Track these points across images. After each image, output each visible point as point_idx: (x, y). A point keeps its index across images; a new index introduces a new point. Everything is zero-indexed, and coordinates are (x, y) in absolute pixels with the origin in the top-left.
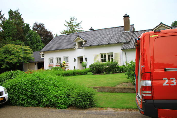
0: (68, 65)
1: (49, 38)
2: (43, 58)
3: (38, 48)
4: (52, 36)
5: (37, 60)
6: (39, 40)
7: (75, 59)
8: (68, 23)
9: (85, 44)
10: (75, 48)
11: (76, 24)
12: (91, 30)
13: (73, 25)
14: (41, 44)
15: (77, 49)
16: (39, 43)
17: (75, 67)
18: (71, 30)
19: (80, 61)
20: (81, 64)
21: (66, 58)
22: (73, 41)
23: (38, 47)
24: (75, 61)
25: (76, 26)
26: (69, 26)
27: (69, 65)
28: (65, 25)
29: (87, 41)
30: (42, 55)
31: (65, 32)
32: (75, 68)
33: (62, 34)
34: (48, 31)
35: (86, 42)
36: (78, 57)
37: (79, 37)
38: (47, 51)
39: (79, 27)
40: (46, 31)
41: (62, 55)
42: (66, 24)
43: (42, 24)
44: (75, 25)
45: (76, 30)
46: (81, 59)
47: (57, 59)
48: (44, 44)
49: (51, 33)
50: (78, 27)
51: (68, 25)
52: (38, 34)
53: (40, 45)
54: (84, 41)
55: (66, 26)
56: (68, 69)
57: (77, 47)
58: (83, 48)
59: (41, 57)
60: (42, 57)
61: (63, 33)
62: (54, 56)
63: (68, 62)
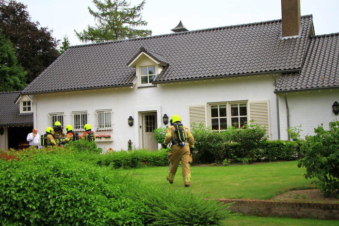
0: (109, 137)
1: (41, 51)
2: (27, 112)
3: (5, 80)
4: (52, 45)
5: (8, 120)
6: (9, 55)
7: (131, 119)
8: (101, 6)
9: (163, 73)
10: (131, 84)
11: (125, 11)
13: (117, 13)
14: (16, 68)
15: (139, 88)
16: (10, 66)
17: (130, 143)
18: (112, 28)
19: (147, 124)
20: (148, 133)
21: (103, 117)
22: (128, 64)
23: (8, 78)
24: (131, 124)
25: (127, 15)
26: (103, 15)
27: (114, 137)
28: (91, 12)
29: (168, 65)
30: (25, 103)
31: (92, 34)
32: (132, 145)
33: (82, 38)
34: (39, 28)
35: (165, 66)
36: (139, 112)
37: (146, 52)
38: (43, 92)
39: (136, 20)
40: (32, 28)
41: (91, 106)
42: (96, 10)
43: (18, 5)
44: (122, 14)
45: (126, 28)
46: (150, 119)
47: (77, 117)
48: (25, 70)
49: (49, 34)
50: (131, 20)
51: (101, 12)
52: (6, 37)
53: (12, 74)
54: (160, 66)
55: (96, 15)
56: (111, 149)
57: (138, 82)
58: (158, 85)
59: (22, 112)
60: (25, 109)
61: (87, 39)
62: (68, 109)
63: (109, 128)
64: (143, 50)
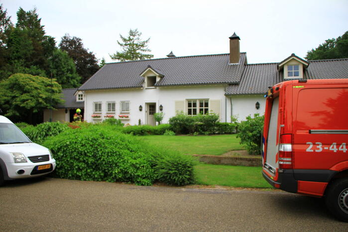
0: (128, 117)
1: (89, 65)
2: (81, 101)
3: (69, 82)
4: (95, 61)
5: (69, 105)
6: (72, 67)
7: (141, 107)
8: (125, 40)
9: (160, 80)
10: (142, 87)
11: (139, 43)
12: (171, 56)
13: (134, 44)
14: (75, 75)
15: (146, 89)
16: (71, 74)
17: (140, 121)
18: (131, 53)
19: (150, 110)
20: (150, 115)
21: (125, 106)
22: (140, 75)
23: (70, 81)
24: (141, 110)
25: (140, 45)
26: (126, 45)
27: (130, 117)
28: (119, 43)
29: (164, 76)
30: (79, 96)
31: (119, 56)
32: (141, 122)
33: (113, 58)
34: (89, 52)
35: (162, 77)
36: (146, 103)
37: (151, 68)
38: (90, 90)
39: (145, 48)
40: (84, 52)
41: (118, 99)
42: (122, 42)
43: (77, 39)
44: (136, 45)
45: (139, 53)
46: (152, 107)
47: (109, 104)
48: (80, 76)
49: (94, 55)
50: (142, 48)
51: (124, 43)
52: (71, 57)
53: (72, 78)
54: (159, 76)
55: (121, 45)
56: (128, 124)
57: (145, 85)
58: (157, 88)
59: (78, 100)
60: (79, 99)
61: (115, 58)
62: (104, 99)
63: (128, 112)
64: (149, 67)
